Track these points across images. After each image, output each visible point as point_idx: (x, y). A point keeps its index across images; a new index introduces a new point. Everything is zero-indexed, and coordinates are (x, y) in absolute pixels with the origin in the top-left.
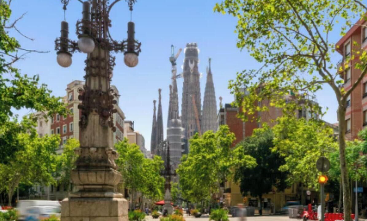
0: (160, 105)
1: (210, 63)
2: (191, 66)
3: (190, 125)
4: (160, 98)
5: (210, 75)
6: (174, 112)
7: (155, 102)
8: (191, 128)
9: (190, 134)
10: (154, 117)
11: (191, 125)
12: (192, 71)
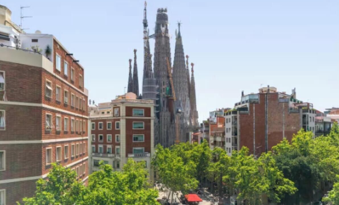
0: (135, 64)
1: (179, 27)
2: (163, 29)
3: (162, 82)
4: (135, 58)
5: (179, 38)
6: (149, 71)
7: (130, 61)
8: (164, 85)
9: (163, 90)
10: (130, 74)
11: (164, 83)
12: (163, 34)
